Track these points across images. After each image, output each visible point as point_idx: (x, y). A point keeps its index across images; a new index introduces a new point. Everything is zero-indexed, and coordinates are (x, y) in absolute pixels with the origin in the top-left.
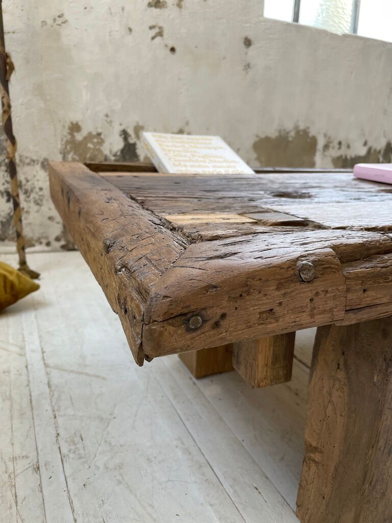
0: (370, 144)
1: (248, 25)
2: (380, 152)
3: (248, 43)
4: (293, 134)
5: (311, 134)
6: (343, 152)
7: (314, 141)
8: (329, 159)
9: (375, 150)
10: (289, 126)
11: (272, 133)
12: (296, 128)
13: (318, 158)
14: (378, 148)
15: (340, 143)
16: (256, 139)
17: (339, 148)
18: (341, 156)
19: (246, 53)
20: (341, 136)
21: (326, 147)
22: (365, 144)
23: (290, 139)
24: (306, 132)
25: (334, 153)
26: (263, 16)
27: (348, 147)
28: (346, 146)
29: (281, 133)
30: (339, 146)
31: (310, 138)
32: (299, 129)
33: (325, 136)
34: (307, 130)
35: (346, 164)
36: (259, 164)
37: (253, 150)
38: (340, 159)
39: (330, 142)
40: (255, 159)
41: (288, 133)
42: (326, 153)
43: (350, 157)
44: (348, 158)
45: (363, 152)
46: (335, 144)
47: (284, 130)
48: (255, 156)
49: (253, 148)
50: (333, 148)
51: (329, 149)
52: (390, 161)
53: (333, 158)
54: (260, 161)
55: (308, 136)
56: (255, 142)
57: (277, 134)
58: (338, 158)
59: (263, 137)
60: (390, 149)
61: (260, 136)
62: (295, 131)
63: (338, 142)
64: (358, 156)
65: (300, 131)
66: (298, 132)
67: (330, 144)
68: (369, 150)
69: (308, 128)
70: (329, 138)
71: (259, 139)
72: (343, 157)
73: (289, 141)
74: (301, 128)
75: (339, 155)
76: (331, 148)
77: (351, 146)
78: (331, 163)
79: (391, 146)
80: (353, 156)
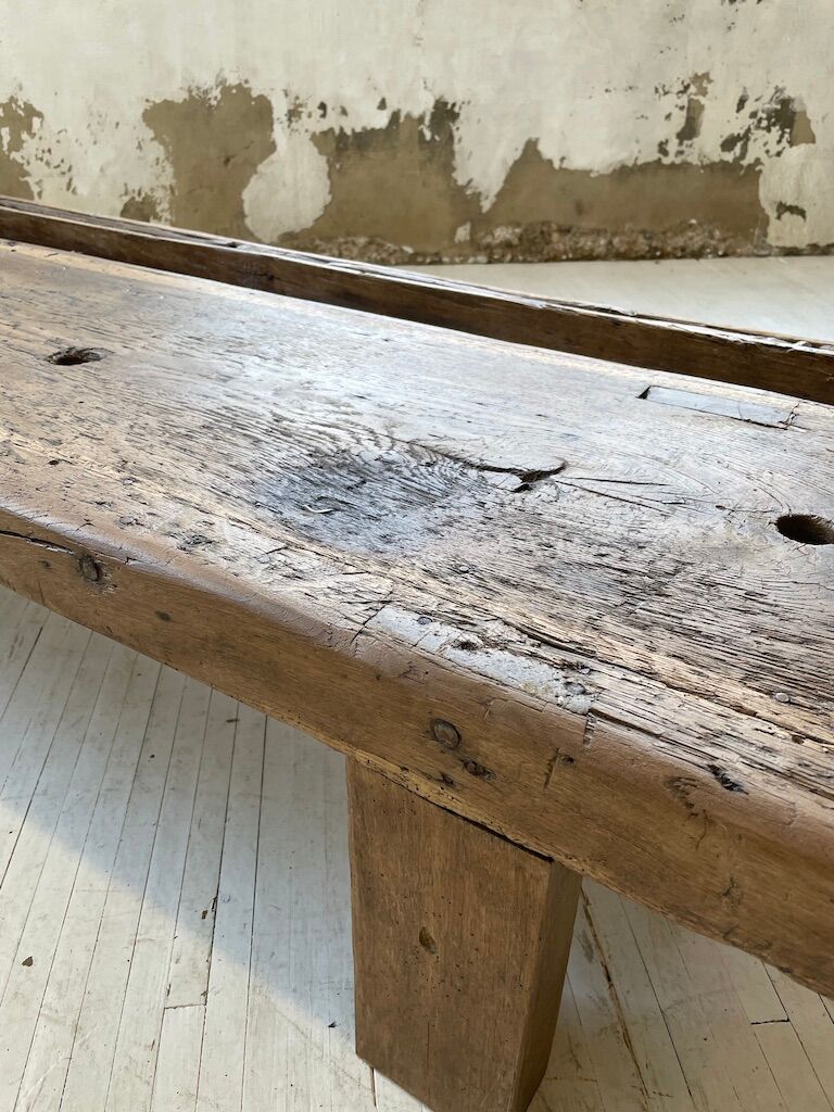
0: (392, 106)
2: (421, 120)
4: (216, 93)
5: (254, 94)
6: (333, 121)
7: (263, 109)
8: (308, 136)
9: (408, 116)
10: (206, 79)
11: (180, 97)
12: (222, 83)
13: (279, 134)
14: (416, 114)
15: (323, 106)
16: (148, 106)
17: (324, 116)
18: (331, 130)
20: (323, 96)
21: (293, 114)
22: (382, 105)
23: (214, 103)
24: (243, 90)
25: (320, 126)
27: (344, 112)
28: (339, 110)
29: (194, 94)
30: (321, 112)
31: (255, 99)
32: (227, 84)
33: (286, 95)
34: (246, 86)
35: (345, 144)
36: (161, 148)
37: (144, 124)
38: (330, 136)
39: (301, 105)
40: (152, 139)
41: (206, 92)
42: (294, 125)
43: (353, 130)
44: (349, 132)
45: (381, 120)
46: (313, 107)
47: (198, 88)
48: (151, 134)
49: (144, 120)
50: (310, 116)
51: (300, 117)
52: (451, 137)
53: (314, 135)
54: (163, 142)
55: (250, 96)
56: (146, 110)
57: (185, 95)
58: (324, 133)
59: (158, 101)
60: (444, 114)
61: (152, 99)
62: (219, 89)
63: (318, 104)
64: (369, 128)
65: (230, 88)
66: (226, 90)
67: (300, 109)
68: (395, 116)
69: (246, 82)
70: (297, 98)
71: (151, 104)
72: (337, 131)
73: (211, 106)
74: (232, 80)
75: (326, 128)
76: (304, 116)
77: (348, 110)
78: (311, 144)
79: (449, 106)
80: (358, 130)
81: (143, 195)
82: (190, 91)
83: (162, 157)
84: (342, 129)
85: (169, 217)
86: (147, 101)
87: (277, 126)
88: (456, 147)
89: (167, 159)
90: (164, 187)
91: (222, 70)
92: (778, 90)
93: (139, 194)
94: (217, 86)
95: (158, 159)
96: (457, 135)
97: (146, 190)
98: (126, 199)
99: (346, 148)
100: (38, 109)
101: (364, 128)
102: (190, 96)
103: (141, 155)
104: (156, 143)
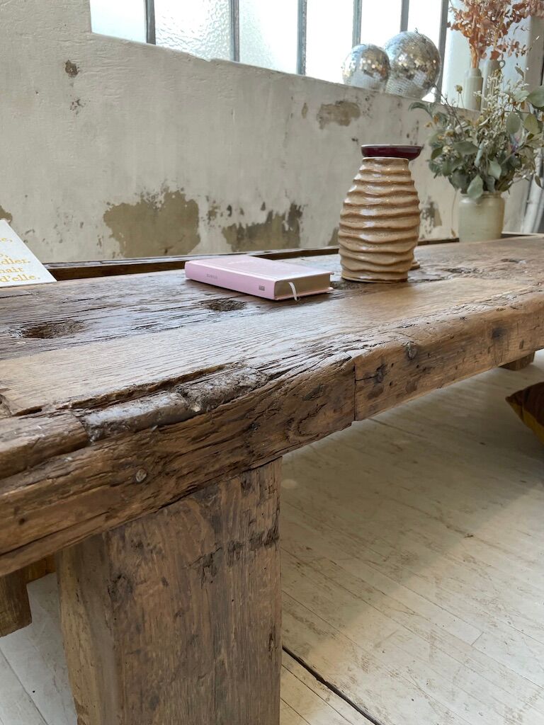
0: (269, 208)
1: (67, 44)
2: (283, 217)
3: (72, 69)
4: (161, 198)
5: (187, 199)
6: (235, 219)
7: (193, 208)
8: (219, 231)
9: (277, 215)
10: (154, 187)
11: (133, 200)
12: (166, 190)
13: (203, 230)
14: (281, 213)
15: (230, 208)
16: (109, 208)
17: (230, 215)
18: (234, 225)
19: (72, 85)
20: (230, 200)
21: (212, 214)
22: (263, 208)
23: (159, 205)
24: (180, 195)
25: (223, 221)
26: (90, 31)
27: (242, 212)
28: (239, 211)
29: (145, 198)
30: (228, 212)
31: (187, 203)
32: (169, 191)
33: (208, 200)
34: (182, 193)
35: (242, 235)
36: (118, 243)
37: (105, 224)
38: (234, 230)
39: (216, 208)
40: (111, 236)
41: (154, 197)
42: (212, 223)
43: (247, 225)
44: (244, 227)
45: (261, 218)
46: (224, 209)
47: (148, 194)
48: (110, 232)
49: (105, 221)
50: (222, 215)
51: (216, 217)
52: (298, 228)
53: (224, 229)
54: (119, 239)
55: (184, 200)
56: (107, 211)
57: (138, 199)
58: (230, 228)
59: (117, 204)
60: (295, 213)
61: (112, 202)
62: (163, 195)
63: (227, 207)
64: (256, 223)
65: (171, 194)
66: (168, 196)
67: (216, 210)
68: (270, 214)
69: (182, 189)
70: (214, 202)
71: (111, 207)
72: (238, 227)
73: (157, 208)
74: (173, 189)
75: (231, 225)
76: (218, 215)
77: (245, 211)
78: (222, 235)
79: (298, 208)
80: (250, 225)
82: (142, 196)
83: (118, 251)
84: (240, 225)
86: (108, 204)
87: (201, 224)
88: (301, 235)
89: (121, 253)
91: (166, 180)
92: (429, 198)
94: (162, 193)
95: (114, 253)
96: (301, 226)
99: (242, 239)
100: (7, 211)
101: (253, 223)
102: (142, 200)
103: (101, 250)
104: (113, 239)
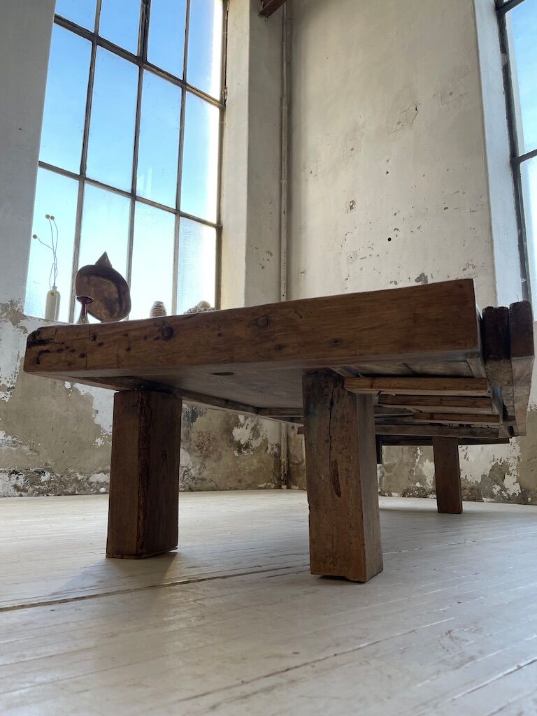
81: (502, 461)
83: (514, 441)
85: (516, 474)
89: (517, 442)
90: (514, 457)
93: (501, 460)
97: (504, 459)
98: (493, 463)
